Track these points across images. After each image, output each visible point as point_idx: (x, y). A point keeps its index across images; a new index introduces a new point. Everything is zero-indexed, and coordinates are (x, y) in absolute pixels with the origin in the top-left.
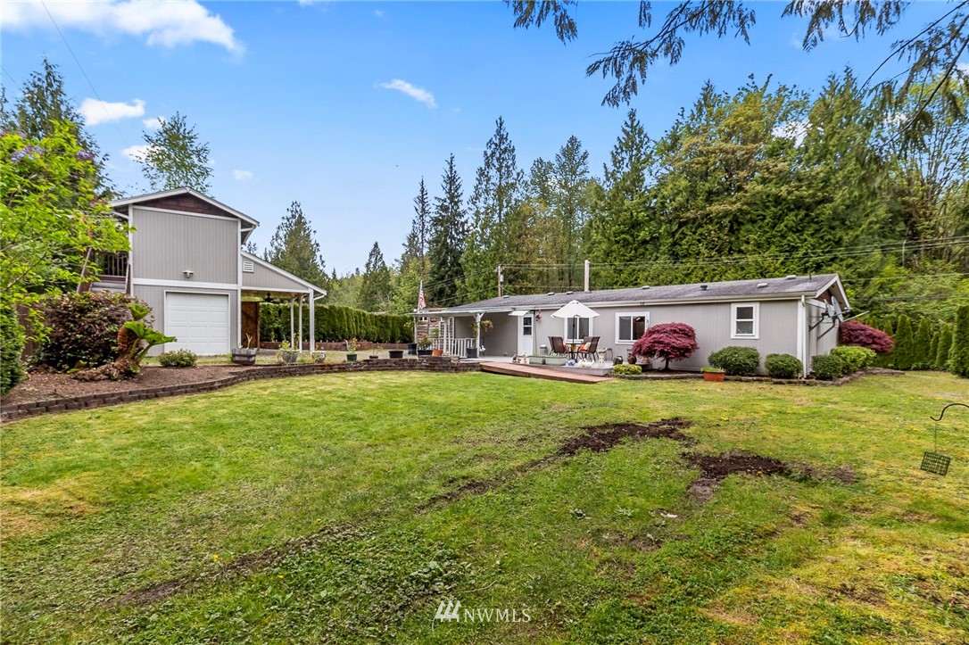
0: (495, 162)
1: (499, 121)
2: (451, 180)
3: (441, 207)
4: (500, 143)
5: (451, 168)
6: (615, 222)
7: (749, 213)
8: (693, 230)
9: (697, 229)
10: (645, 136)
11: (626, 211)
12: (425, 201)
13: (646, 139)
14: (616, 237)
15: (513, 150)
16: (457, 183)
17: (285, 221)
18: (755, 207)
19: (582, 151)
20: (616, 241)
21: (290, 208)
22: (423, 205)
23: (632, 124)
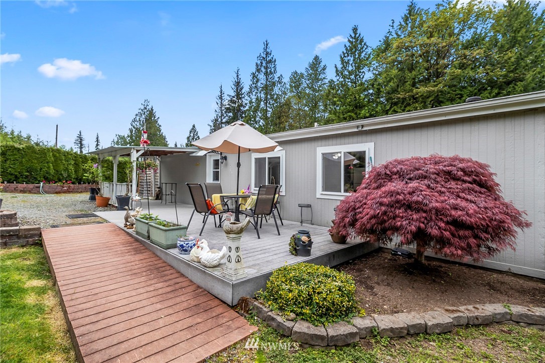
0: (263, 69)
1: (265, 43)
2: (238, 84)
3: (231, 101)
4: (266, 57)
5: (238, 76)
6: (343, 104)
7: (449, 93)
8: (402, 108)
9: (405, 107)
10: (365, 44)
11: (351, 95)
12: (223, 98)
13: (365, 47)
14: (344, 115)
15: (275, 61)
16: (241, 86)
17: (141, 111)
18: (454, 89)
19: (322, 65)
20: (344, 118)
21: (143, 103)
22: (222, 101)
23: (355, 36)
